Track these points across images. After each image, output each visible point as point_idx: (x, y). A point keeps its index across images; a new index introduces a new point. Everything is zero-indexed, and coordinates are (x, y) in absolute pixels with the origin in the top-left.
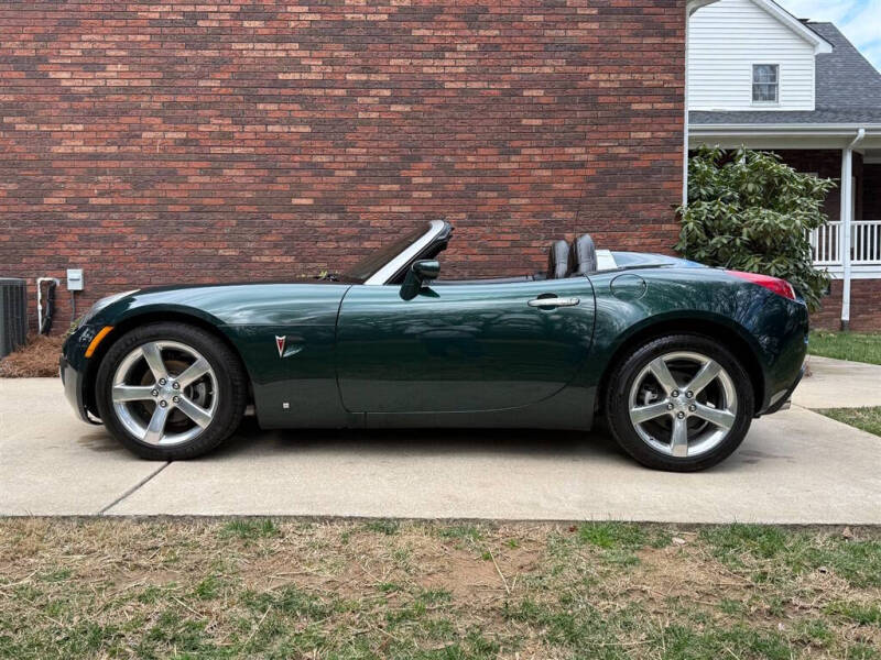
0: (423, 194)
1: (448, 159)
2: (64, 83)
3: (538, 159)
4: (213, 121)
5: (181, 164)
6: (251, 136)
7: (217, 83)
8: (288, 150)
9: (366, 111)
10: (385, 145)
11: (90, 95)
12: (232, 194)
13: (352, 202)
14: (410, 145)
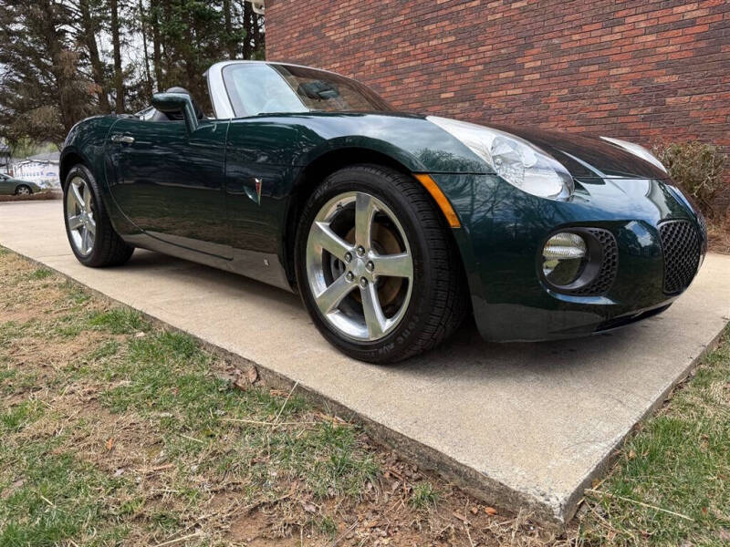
0: (532, 77)
1: (556, 41)
2: (332, 38)
3: (642, 25)
4: (400, 46)
5: (382, 80)
6: (419, 51)
7: (402, 18)
8: (441, 57)
9: (494, 13)
10: (506, 39)
11: (342, 43)
12: (407, 97)
13: (480, 91)
14: (525, 35)
